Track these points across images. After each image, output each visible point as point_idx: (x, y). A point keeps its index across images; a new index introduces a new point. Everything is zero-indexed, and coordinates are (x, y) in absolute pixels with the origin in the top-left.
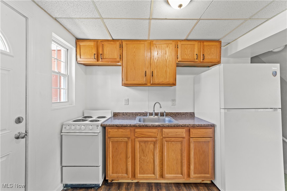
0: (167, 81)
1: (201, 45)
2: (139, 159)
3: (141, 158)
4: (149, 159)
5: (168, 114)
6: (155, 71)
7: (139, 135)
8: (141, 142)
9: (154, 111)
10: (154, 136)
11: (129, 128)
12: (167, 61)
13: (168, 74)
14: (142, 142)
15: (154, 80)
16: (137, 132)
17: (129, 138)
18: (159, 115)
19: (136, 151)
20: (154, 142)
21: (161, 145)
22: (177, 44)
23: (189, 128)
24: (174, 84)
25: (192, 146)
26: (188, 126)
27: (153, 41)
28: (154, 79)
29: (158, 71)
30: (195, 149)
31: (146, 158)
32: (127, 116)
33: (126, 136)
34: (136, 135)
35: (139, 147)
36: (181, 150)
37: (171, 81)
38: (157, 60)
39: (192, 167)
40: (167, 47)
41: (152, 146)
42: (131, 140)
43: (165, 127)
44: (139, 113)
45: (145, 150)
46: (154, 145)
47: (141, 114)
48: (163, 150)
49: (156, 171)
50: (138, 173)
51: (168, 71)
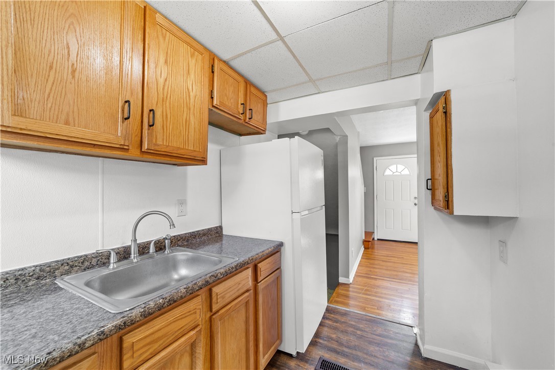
9: (135, 240)
12: (191, 94)
13: (192, 131)
15: (154, 141)
18: (153, 250)
20: (193, 343)
21: (209, 340)
22: (212, 61)
23: (254, 264)
24: (202, 161)
25: (260, 300)
26: (255, 260)
27: (154, 10)
28: (155, 136)
30: (263, 303)
34: (127, 364)
37: (199, 152)
39: (261, 346)
40: (191, 56)
43: (219, 279)
46: (193, 354)
51: (193, 123)
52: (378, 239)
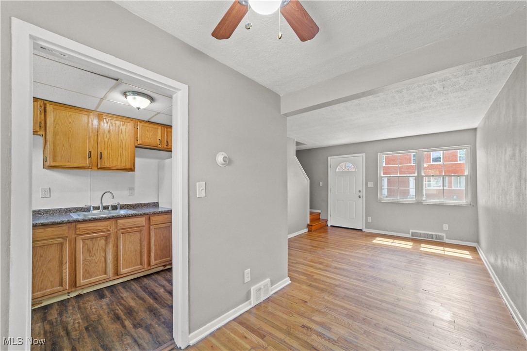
0: (123, 165)
1: (164, 130)
2: (83, 261)
3: (85, 259)
4: (98, 258)
5: (123, 207)
6: (106, 153)
7: (83, 232)
8: (86, 239)
9: (102, 203)
10: (105, 230)
11: (65, 225)
12: (124, 142)
13: (124, 158)
14: (88, 239)
15: (103, 164)
16: (79, 228)
17: (65, 238)
18: (110, 208)
19: (78, 253)
20: (106, 236)
21: (116, 239)
22: (136, 124)
23: (149, 216)
24: (133, 170)
25: (153, 233)
26: (148, 214)
27: (102, 113)
28: (103, 162)
29: (110, 153)
30: (156, 235)
31: (94, 257)
32: (47, 214)
33: (61, 236)
34: (77, 233)
35: (83, 247)
36: (141, 240)
37: (128, 166)
38: (109, 139)
39: (153, 255)
40: (123, 125)
41: (102, 242)
42: (70, 241)
43: (120, 217)
44: (74, 208)
45: (92, 249)
46: (106, 240)
47: (77, 210)
48: (119, 243)
49: (108, 270)
50: (81, 279)
51: (124, 154)
52: (331, 226)
